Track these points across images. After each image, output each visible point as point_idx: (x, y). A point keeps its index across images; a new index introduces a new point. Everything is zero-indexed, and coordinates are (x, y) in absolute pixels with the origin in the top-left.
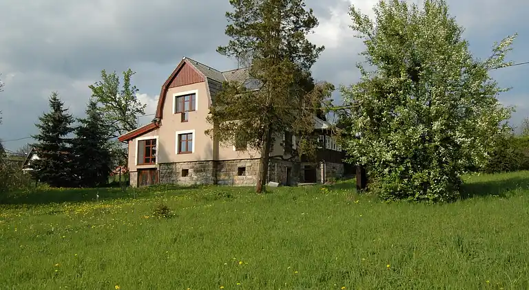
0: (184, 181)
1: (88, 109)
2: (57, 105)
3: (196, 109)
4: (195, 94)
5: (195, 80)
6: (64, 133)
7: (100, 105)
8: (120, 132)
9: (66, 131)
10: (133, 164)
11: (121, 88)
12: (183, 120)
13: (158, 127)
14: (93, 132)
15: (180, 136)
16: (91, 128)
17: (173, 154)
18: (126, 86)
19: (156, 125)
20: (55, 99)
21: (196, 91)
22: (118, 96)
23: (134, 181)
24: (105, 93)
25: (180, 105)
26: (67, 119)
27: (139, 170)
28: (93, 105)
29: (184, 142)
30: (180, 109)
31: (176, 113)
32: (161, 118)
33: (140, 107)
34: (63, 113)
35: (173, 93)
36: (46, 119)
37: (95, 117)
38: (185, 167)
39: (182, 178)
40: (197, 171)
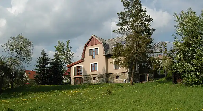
0: (94, 82)
1: (54, 55)
2: (44, 54)
3: (98, 54)
4: (97, 48)
5: (98, 43)
6: (47, 64)
7: (58, 54)
8: (66, 64)
9: (48, 63)
10: (73, 76)
11: (66, 47)
12: (93, 58)
13: (83, 61)
14: (57, 64)
15: (92, 64)
16: (56, 62)
17: (89, 72)
18: (68, 46)
19: (82, 60)
20: (43, 51)
21: (98, 47)
22: (64, 50)
23: (73, 83)
24: (60, 49)
25: (91, 53)
26: (48, 59)
27: (75, 78)
28: (56, 54)
29: (94, 67)
30: (91, 54)
31: (90, 56)
32: (84, 58)
33: (72, 54)
34: (47, 57)
35: (88, 49)
36: (40, 59)
37: (57, 58)
38: (94, 76)
39: (93, 81)
40: (99, 78)
